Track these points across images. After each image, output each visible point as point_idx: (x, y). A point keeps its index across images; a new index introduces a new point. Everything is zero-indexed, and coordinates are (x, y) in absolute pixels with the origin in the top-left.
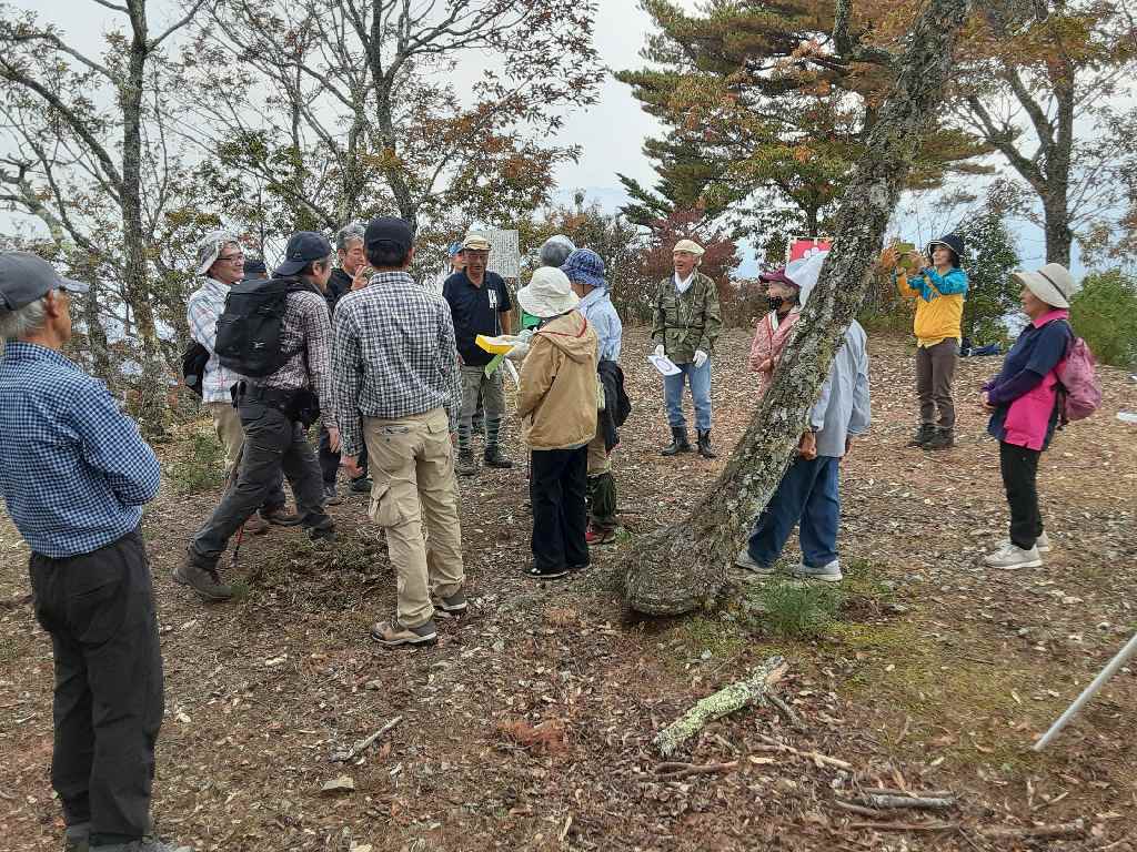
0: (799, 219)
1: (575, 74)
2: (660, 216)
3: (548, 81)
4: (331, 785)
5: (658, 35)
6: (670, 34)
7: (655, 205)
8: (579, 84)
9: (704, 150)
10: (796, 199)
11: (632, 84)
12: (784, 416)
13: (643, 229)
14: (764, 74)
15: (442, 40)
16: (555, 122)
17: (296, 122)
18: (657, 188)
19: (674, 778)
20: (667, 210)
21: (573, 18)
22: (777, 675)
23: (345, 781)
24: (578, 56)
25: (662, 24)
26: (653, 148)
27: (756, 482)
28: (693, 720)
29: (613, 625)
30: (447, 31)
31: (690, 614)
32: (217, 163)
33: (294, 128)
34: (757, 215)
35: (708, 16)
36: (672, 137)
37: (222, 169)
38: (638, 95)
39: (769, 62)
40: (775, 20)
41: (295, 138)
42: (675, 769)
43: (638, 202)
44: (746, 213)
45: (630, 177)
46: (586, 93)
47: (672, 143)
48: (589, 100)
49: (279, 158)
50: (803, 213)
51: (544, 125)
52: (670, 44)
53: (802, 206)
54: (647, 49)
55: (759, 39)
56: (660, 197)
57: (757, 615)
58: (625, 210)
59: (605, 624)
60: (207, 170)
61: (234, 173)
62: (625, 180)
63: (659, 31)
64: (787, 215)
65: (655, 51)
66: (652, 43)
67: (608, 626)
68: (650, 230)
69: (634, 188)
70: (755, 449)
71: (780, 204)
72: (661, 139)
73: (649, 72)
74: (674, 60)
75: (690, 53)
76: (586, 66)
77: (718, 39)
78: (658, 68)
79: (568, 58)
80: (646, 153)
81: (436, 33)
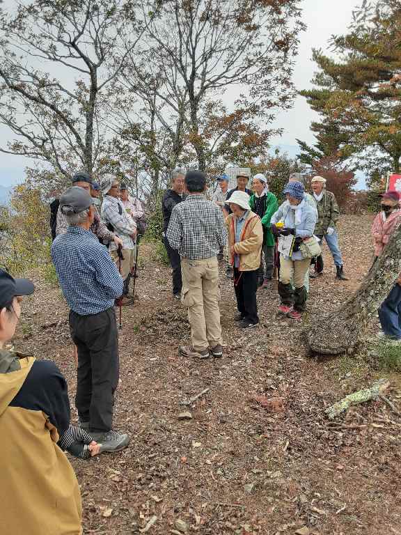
0: (390, 161)
1: (283, 94)
2: (317, 159)
3: (269, 98)
4: (182, 415)
5: (320, 73)
6: (326, 72)
7: (314, 154)
8: (284, 99)
9: (341, 127)
10: (388, 152)
11: (307, 96)
12: (392, 262)
13: (308, 165)
14: (374, 90)
15: (222, 81)
16: (271, 117)
17: (153, 119)
18: (315, 146)
19: (336, 430)
20: (320, 157)
21: (283, 69)
22: (384, 387)
23: (188, 414)
24: (285, 86)
25: (323, 67)
26: (315, 127)
27: (376, 294)
28: (344, 404)
29: (302, 356)
30: (224, 77)
31: (340, 354)
32: (119, 138)
33: (152, 122)
34: (367, 159)
35: (346, 63)
36: (325, 121)
37: (121, 140)
38: (309, 102)
39: (376, 85)
40: (381, 64)
41: (152, 126)
42: (336, 425)
43: (306, 153)
44: (362, 158)
45: (302, 141)
46: (288, 103)
47: (325, 124)
48: (288, 107)
49: (145, 136)
50: (392, 159)
51: (266, 119)
52: (326, 77)
53: (391, 155)
54: (314, 79)
55: (372, 74)
56: (317, 150)
57: (374, 358)
58: (299, 157)
59: (298, 355)
60: (115, 141)
61: (126, 142)
62: (300, 142)
63: (321, 71)
64: (383, 160)
65: (318, 80)
66: (317, 76)
67: (300, 356)
68: (310, 166)
69: (304, 146)
70: (376, 278)
71: (380, 154)
72: (320, 122)
73: (315, 91)
74: (328, 84)
75: (336, 81)
76: (288, 90)
77: (351, 74)
78: (320, 88)
79: (279, 87)
80: (312, 129)
81: (219, 78)
